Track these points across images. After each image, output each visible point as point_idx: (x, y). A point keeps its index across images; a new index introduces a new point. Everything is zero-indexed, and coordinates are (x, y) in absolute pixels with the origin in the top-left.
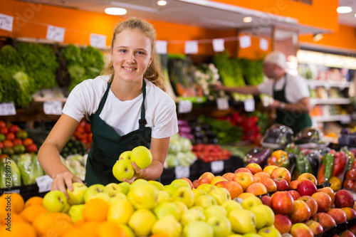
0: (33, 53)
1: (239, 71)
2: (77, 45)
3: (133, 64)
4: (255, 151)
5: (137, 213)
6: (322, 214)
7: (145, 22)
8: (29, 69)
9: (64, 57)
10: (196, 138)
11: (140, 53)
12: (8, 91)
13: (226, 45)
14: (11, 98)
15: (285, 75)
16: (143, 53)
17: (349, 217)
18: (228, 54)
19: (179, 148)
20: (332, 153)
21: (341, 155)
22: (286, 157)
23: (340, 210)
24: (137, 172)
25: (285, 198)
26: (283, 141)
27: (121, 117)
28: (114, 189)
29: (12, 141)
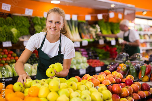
0: (19, 20)
1: (109, 28)
2: (39, 17)
3: (54, 27)
4: (112, 64)
5: (51, 93)
6: (134, 94)
7: (61, 9)
8: (18, 27)
9: (33, 22)
10: (89, 56)
11: (58, 23)
12: (8, 36)
13: (103, 16)
14: (9, 39)
15: (129, 30)
16: (59, 23)
17: (147, 95)
18: (104, 20)
19: (81, 61)
20: (145, 65)
21: (149, 66)
22: (125, 67)
23: (143, 92)
24: (56, 74)
25: (118, 87)
26: (124, 59)
27: (51, 50)
28: (44, 81)
29: (10, 57)
